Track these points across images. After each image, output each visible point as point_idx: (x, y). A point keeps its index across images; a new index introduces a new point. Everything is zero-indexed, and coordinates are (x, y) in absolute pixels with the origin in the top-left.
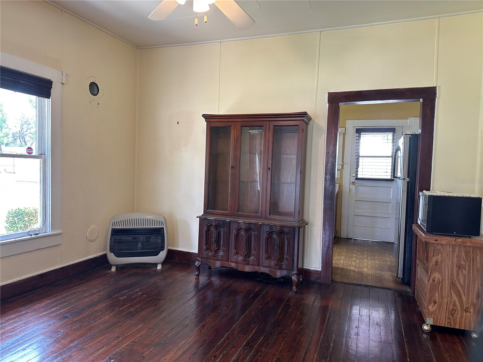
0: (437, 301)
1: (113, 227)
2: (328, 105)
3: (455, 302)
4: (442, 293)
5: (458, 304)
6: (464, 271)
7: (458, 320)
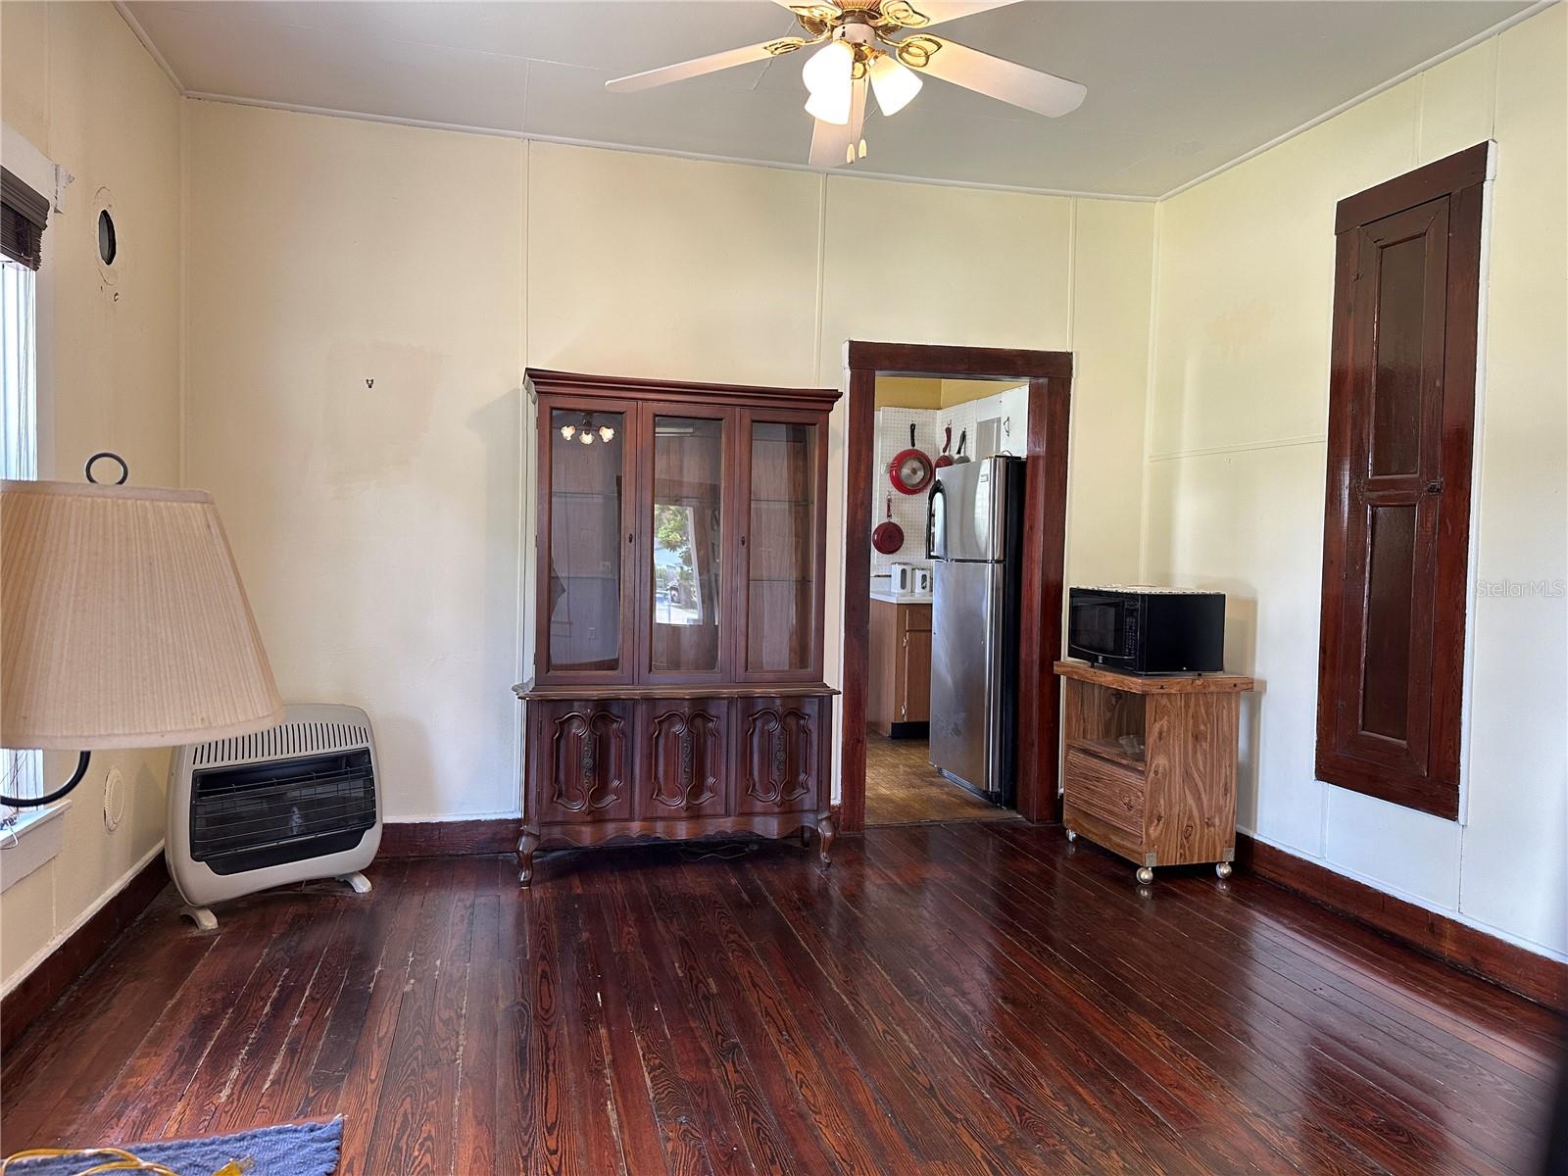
0: (1163, 815)
1: (198, 766)
2: (848, 372)
3: (1191, 811)
4: (1170, 796)
5: (1195, 813)
6: (1204, 744)
7: (1197, 845)
